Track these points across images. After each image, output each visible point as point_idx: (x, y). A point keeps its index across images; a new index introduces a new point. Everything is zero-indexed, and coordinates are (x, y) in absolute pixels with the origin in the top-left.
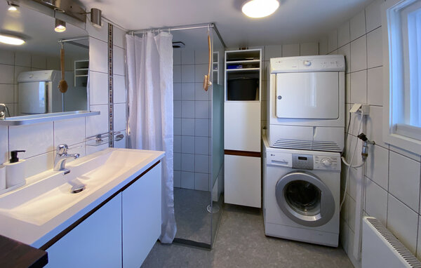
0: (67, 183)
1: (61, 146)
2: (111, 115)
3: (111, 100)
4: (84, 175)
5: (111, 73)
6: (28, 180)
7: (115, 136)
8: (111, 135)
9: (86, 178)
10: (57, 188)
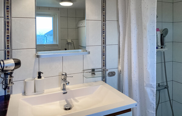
0: (64, 100)
1: (63, 74)
2: (104, 54)
3: (104, 42)
4: (76, 98)
5: (104, 20)
6: (46, 91)
7: (107, 72)
8: (104, 71)
9: (77, 101)
10: (58, 102)
